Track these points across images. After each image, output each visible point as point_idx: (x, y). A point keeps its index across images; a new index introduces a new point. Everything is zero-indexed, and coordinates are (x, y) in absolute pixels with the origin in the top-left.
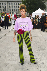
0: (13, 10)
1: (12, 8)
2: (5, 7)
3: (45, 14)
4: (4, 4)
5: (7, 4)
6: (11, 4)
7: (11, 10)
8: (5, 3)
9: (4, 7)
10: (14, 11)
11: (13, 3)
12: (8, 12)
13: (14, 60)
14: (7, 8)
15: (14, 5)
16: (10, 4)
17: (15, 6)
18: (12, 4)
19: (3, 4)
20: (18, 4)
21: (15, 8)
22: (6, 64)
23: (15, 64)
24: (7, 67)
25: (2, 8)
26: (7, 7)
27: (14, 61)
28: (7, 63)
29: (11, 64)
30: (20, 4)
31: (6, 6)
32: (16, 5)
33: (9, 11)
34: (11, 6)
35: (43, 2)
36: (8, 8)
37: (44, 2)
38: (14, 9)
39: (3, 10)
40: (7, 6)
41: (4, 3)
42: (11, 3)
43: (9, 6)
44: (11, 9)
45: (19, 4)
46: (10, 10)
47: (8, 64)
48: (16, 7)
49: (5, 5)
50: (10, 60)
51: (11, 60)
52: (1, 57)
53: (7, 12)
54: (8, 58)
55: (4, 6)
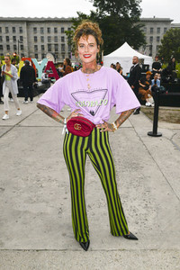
0: (46, 48)
1: (42, 41)
2: (21, 37)
3: (143, 60)
4: (17, 30)
5: (28, 28)
6: (38, 30)
7: (39, 48)
8: (20, 25)
9: (18, 39)
10: (50, 50)
11: (45, 26)
12: (29, 53)
13: (44, 201)
14: (25, 41)
15: (49, 31)
16: (35, 29)
17: (52, 35)
18: (42, 28)
19: (14, 28)
20: (59, 29)
21: (53, 42)
22: (20, 212)
23: (48, 214)
24: (20, 221)
25: (11, 41)
26: (28, 38)
27: (44, 204)
28: (21, 209)
29: (34, 212)
30: (66, 29)
31: (25, 35)
32: (56, 32)
33: (33, 49)
34: (39, 35)
35: (135, 24)
36: (29, 42)
37: (139, 26)
38: (49, 45)
39: (15, 49)
40: (28, 35)
41: (17, 26)
42: (38, 26)
43: (32, 35)
44: (39, 44)
45: (62, 29)
46: (36, 46)
47: (26, 212)
48: (56, 37)
49: (21, 31)
50: (30, 201)
51: (35, 199)
52: (5, 192)
53: (26, 53)
54: (26, 195)
55: (18, 35)
